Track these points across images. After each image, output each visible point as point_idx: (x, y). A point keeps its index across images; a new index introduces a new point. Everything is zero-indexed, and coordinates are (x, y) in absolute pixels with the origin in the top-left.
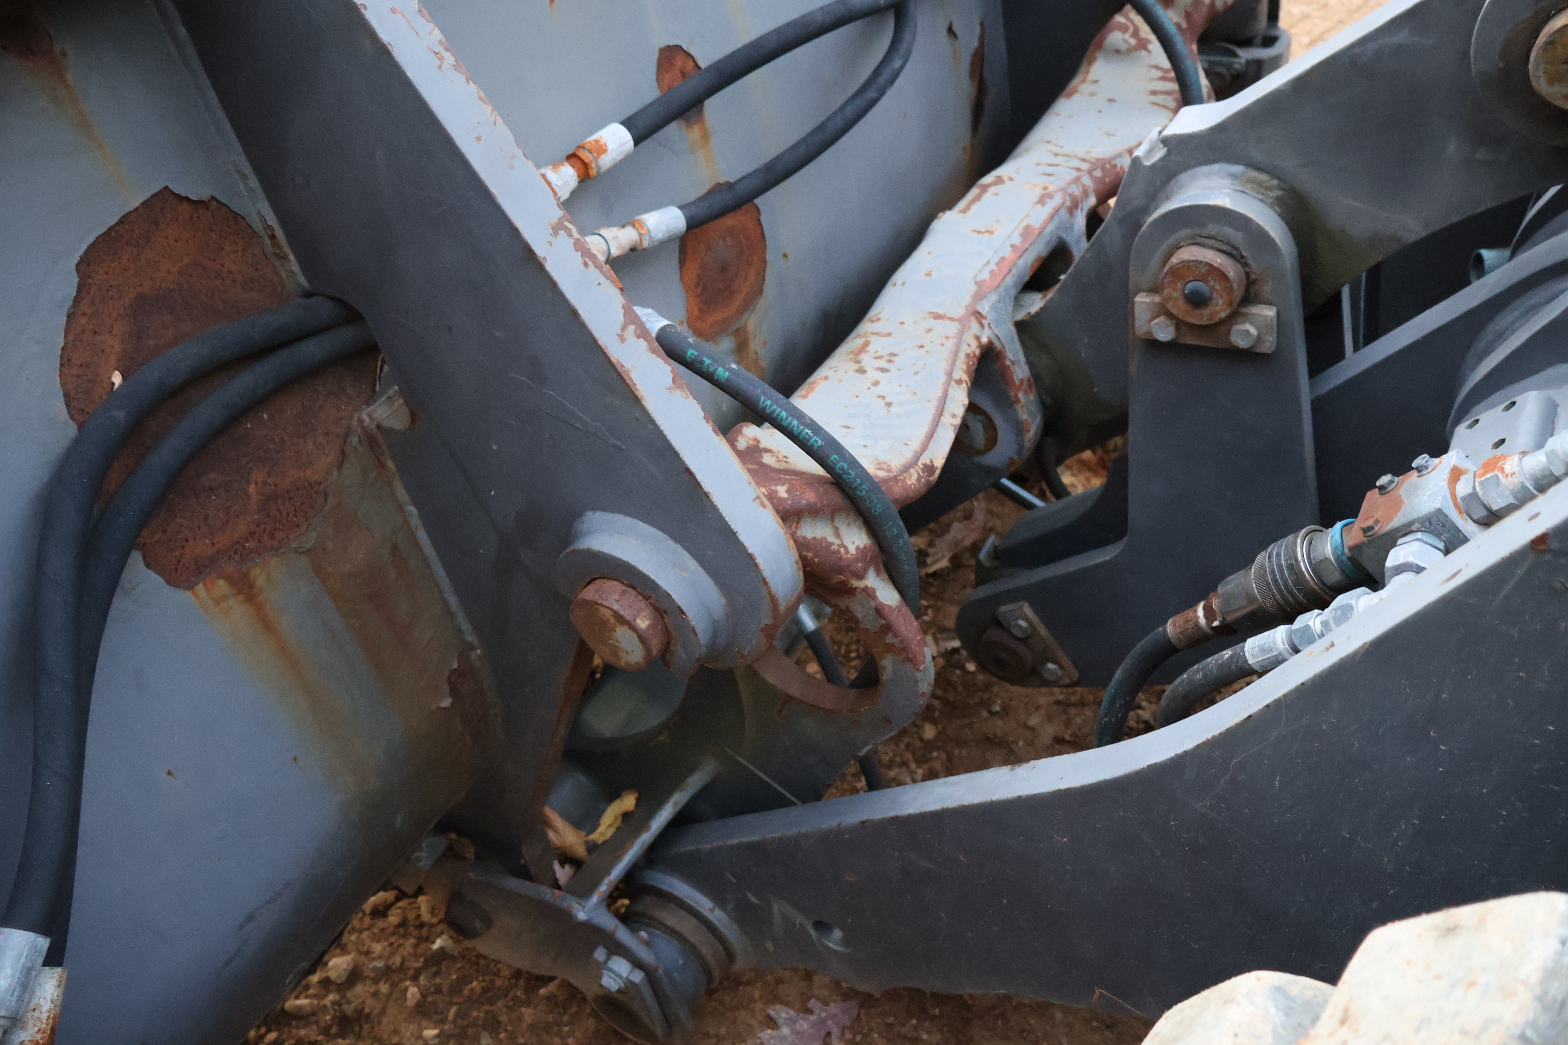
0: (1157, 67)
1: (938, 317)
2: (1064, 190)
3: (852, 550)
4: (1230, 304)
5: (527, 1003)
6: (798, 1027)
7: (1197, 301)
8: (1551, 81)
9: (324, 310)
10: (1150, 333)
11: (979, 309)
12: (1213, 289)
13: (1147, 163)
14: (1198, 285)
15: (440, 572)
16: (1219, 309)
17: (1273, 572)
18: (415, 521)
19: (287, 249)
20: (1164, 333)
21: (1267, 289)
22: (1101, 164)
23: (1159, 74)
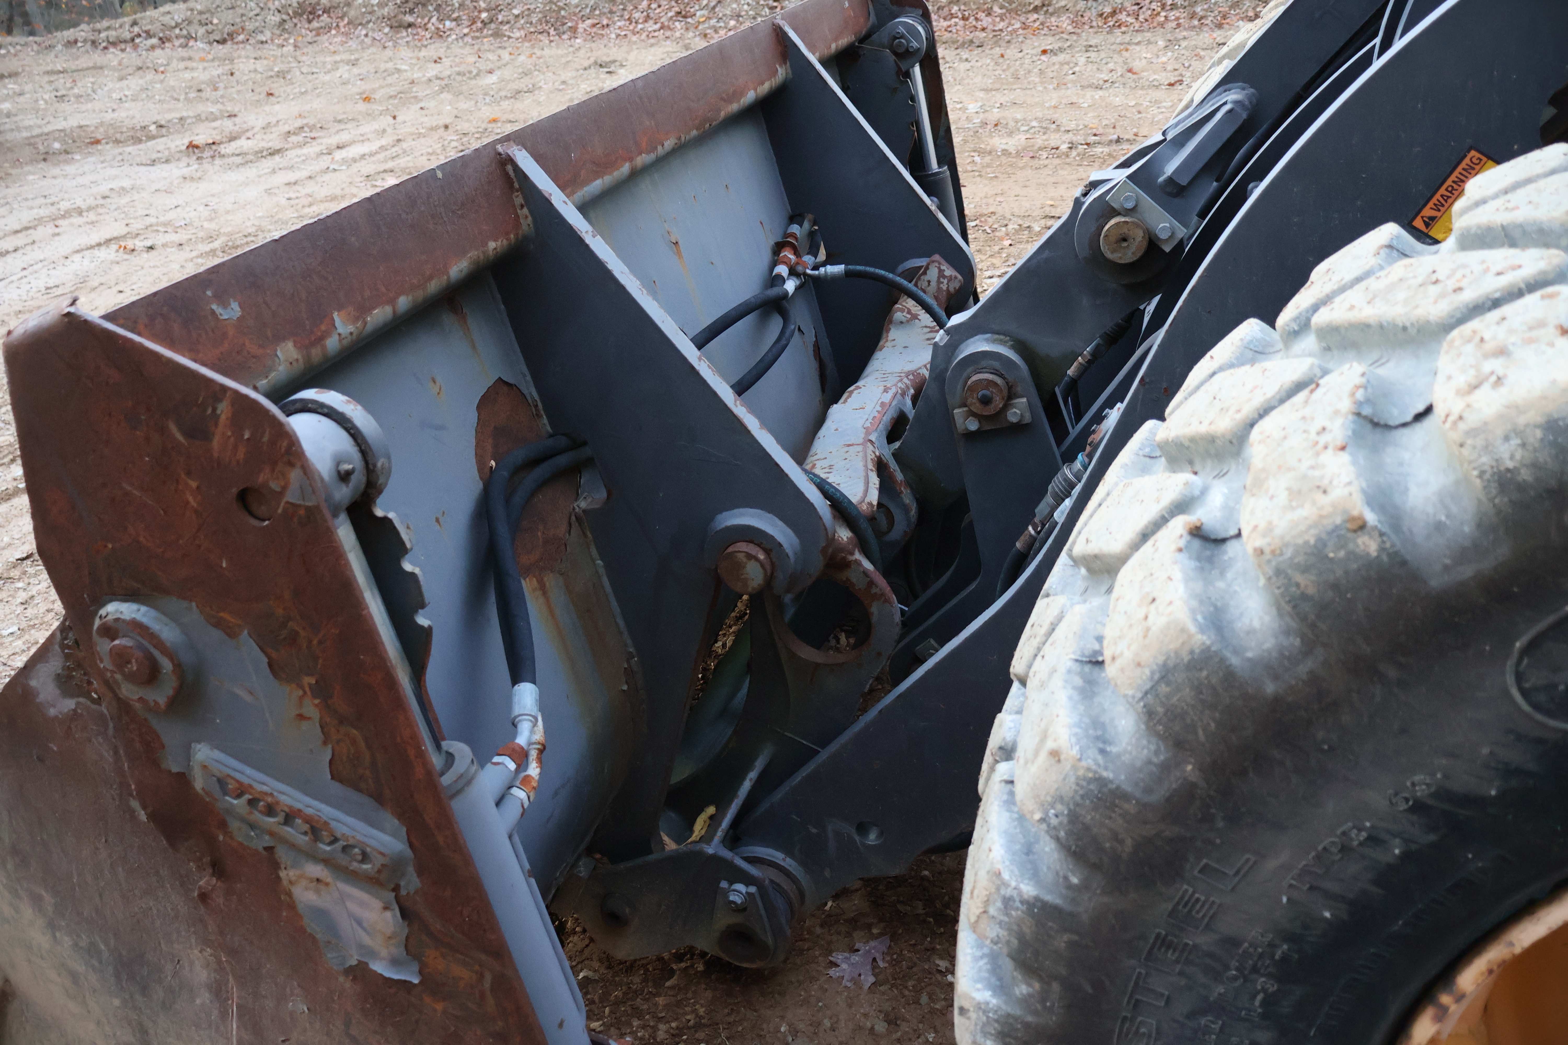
0: (926, 327)
1: (849, 445)
2: (896, 385)
3: (845, 539)
4: (1003, 398)
5: (658, 995)
6: (852, 961)
7: (986, 401)
8: (1112, 253)
9: (563, 441)
10: (966, 429)
11: (870, 438)
12: (992, 392)
13: (942, 344)
14: (985, 392)
15: (614, 604)
16: (998, 402)
17: (1058, 486)
18: (602, 571)
19: (542, 412)
20: (973, 425)
21: (1019, 389)
22: (912, 373)
23: (928, 330)
